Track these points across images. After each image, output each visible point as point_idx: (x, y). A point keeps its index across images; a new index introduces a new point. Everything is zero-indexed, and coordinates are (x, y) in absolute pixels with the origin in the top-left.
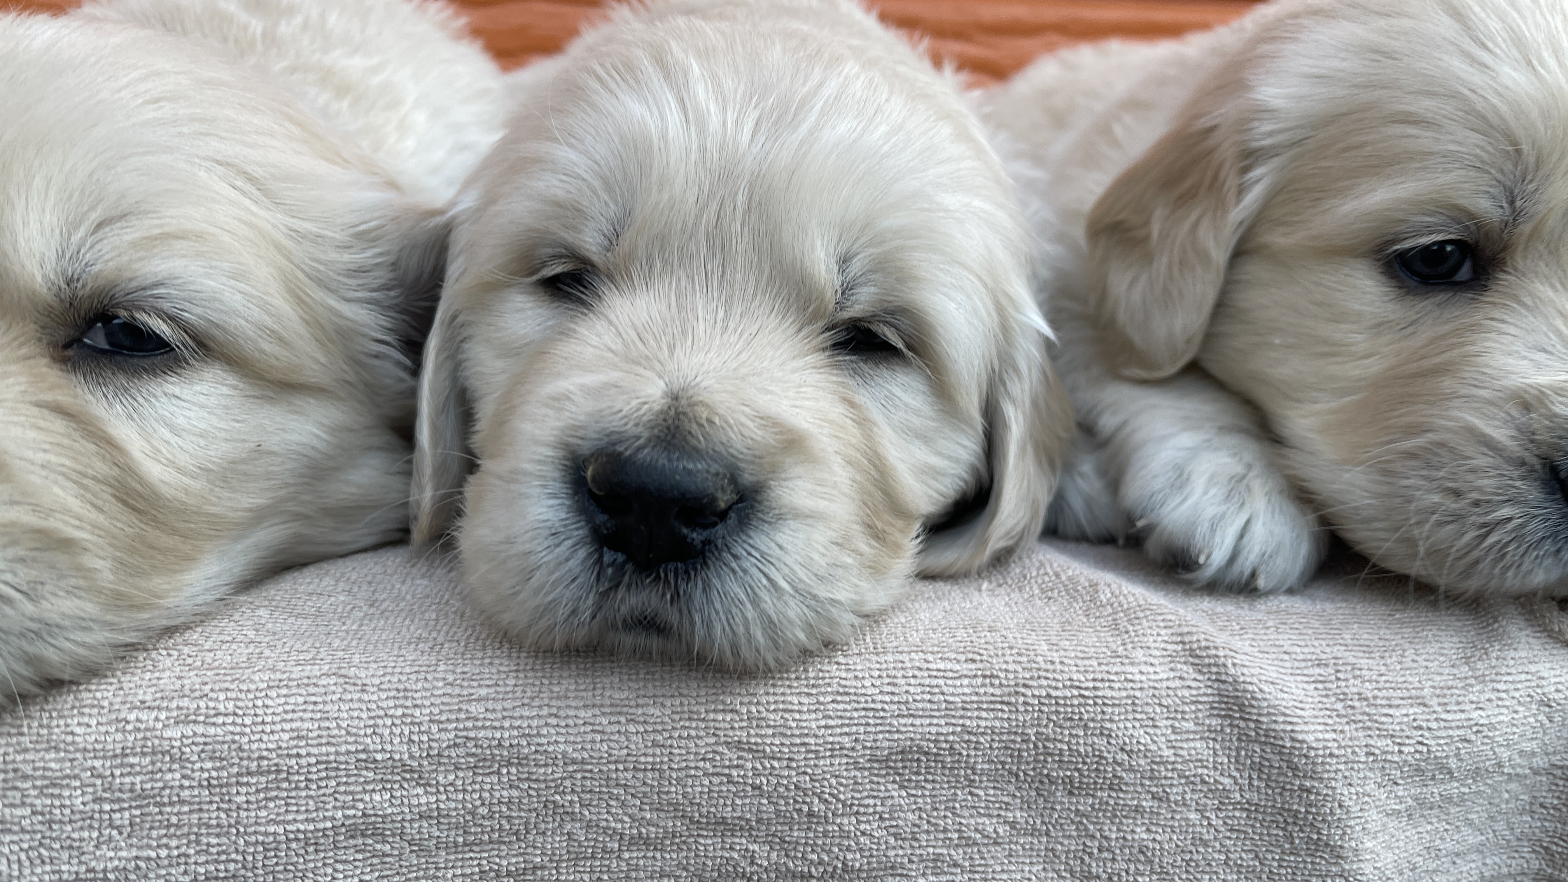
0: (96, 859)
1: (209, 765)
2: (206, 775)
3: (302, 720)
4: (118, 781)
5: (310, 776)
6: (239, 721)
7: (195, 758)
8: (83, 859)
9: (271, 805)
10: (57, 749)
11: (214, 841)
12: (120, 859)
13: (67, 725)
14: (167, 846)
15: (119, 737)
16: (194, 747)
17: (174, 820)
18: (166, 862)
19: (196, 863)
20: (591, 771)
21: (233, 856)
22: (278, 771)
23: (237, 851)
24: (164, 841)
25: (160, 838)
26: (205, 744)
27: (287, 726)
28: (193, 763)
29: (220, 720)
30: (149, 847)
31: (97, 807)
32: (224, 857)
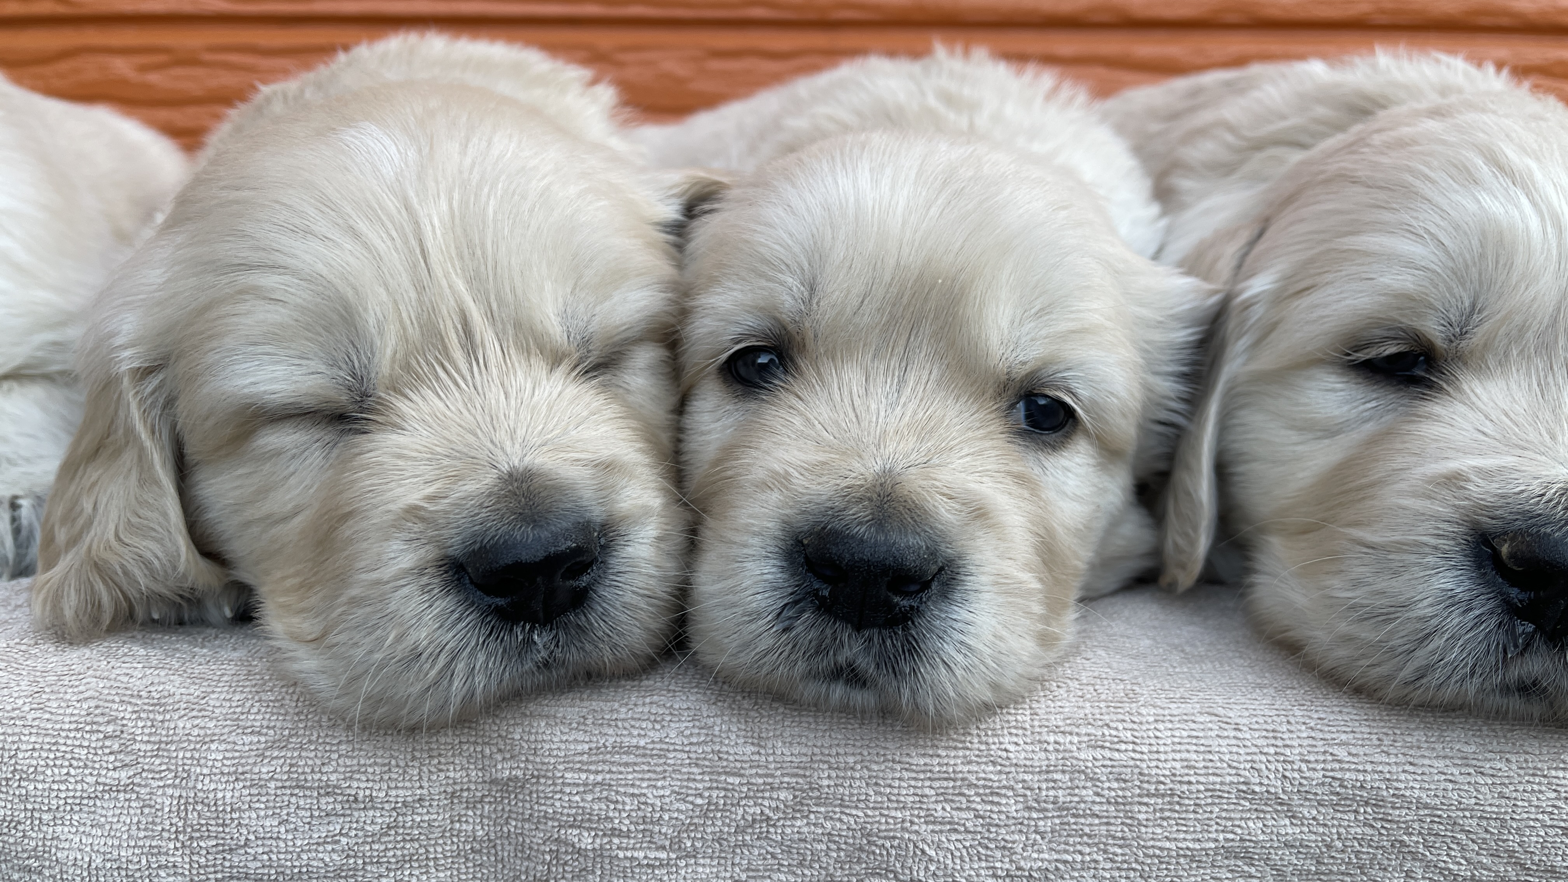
0: (1024, 858)
1: (1115, 785)
2: (1113, 794)
3: (1188, 751)
4: (1044, 793)
5: (1198, 801)
6: (1138, 748)
7: (1104, 778)
8: (1014, 857)
9: (1165, 824)
10: (994, 763)
11: (1119, 851)
12: (1042, 860)
13: (1001, 743)
14: (1080, 853)
15: (1043, 755)
16: (1103, 769)
17: (1087, 830)
18: (1079, 866)
19: (1103, 869)
20: (1439, 816)
21: (1134, 865)
22: (1172, 795)
23: (1136, 861)
24: (1079, 847)
25: (1074, 845)
26: (1112, 766)
27: (1178, 756)
28: (1102, 782)
29: (1123, 747)
30: (1066, 852)
31: (1026, 815)
32: (1125, 866)
